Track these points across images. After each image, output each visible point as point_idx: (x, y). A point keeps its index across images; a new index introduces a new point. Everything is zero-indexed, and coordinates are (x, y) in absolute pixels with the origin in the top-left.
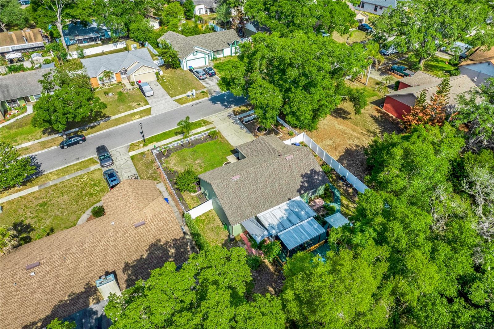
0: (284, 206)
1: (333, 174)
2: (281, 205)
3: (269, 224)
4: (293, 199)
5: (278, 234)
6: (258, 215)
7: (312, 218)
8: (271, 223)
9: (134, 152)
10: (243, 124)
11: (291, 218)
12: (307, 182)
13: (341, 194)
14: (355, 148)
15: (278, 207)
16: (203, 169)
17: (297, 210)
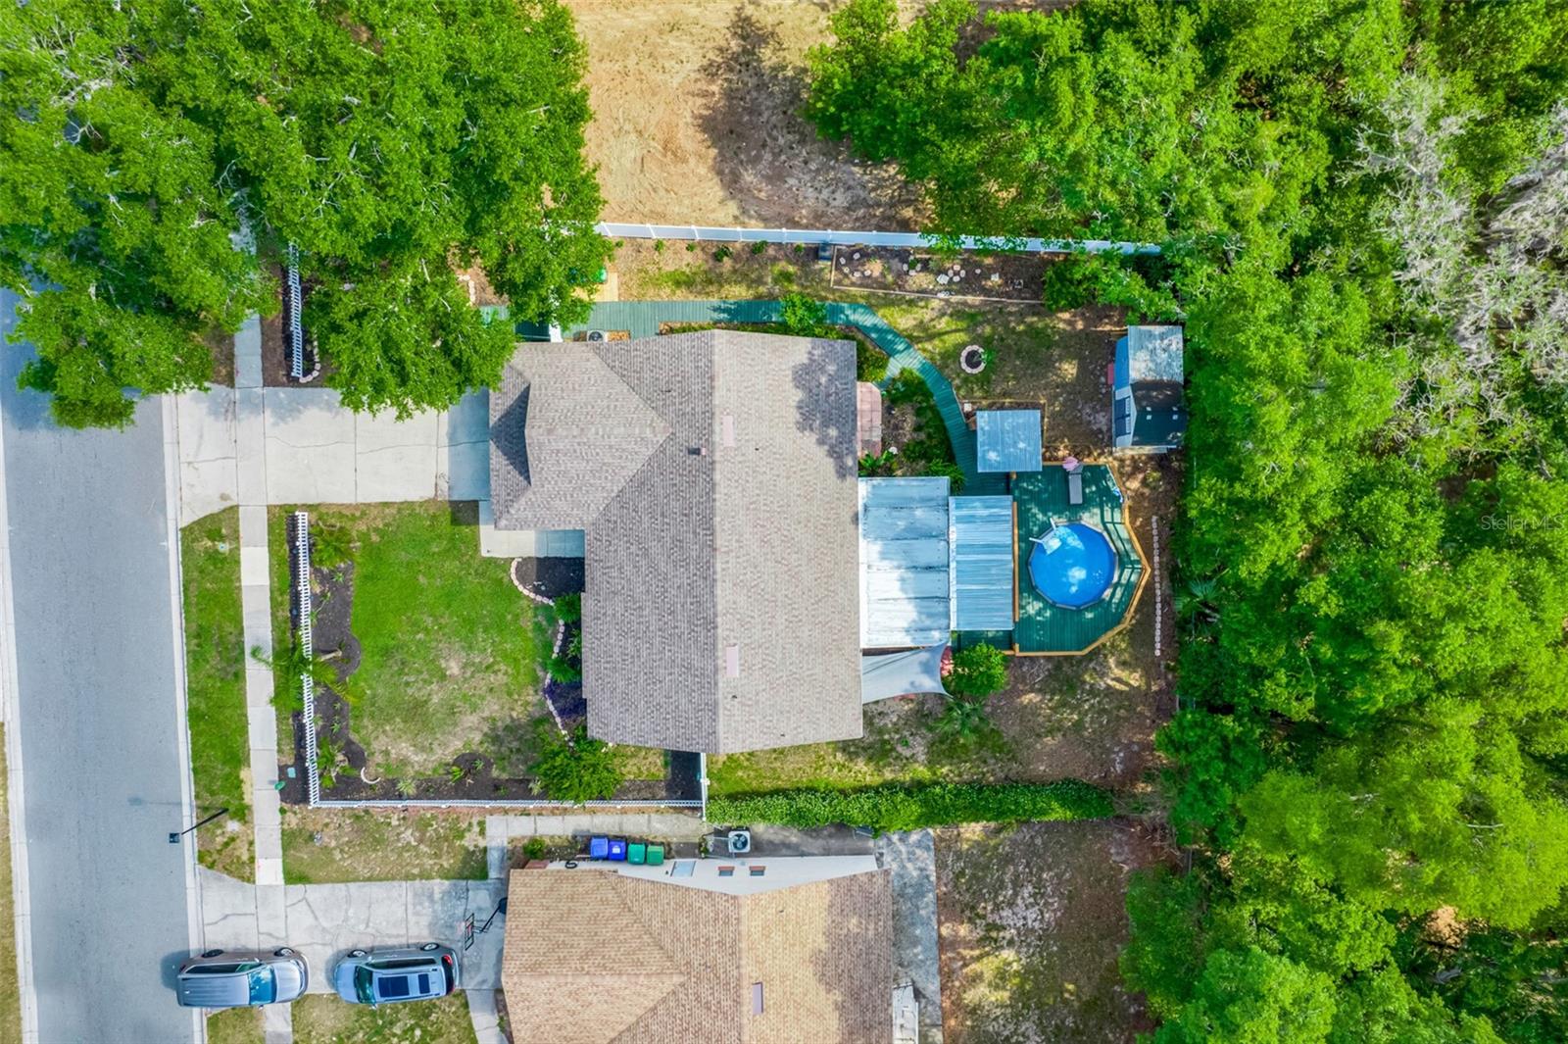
0: (868, 550)
1: (775, 260)
2: (862, 558)
3: (907, 631)
4: (860, 508)
5: (953, 626)
6: (864, 645)
7: (952, 500)
8: (906, 625)
9: (260, 862)
10: (306, 385)
11: (924, 560)
12: (825, 425)
13: (871, 308)
14: (715, 88)
15: (863, 568)
16: (503, 667)
17: (902, 524)
